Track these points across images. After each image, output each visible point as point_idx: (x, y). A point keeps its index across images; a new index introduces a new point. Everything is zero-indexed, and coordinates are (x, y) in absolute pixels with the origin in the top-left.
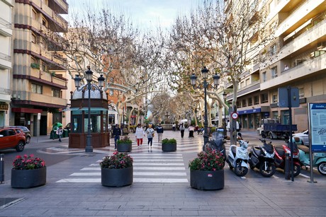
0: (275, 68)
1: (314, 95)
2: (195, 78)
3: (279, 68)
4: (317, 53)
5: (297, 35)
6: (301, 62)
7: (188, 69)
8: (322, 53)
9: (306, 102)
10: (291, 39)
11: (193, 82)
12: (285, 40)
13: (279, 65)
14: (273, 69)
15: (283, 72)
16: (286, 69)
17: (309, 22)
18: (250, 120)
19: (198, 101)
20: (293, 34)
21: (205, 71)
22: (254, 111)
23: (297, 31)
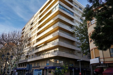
0: (33, 55)
1: (42, 65)
2: (4, 56)
3: (34, 56)
4: (44, 53)
5: (40, 47)
6: (40, 55)
7: (2, 52)
8: (45, 53)
9: (40, 67)
10: (38, 48)
11: (3, 57)
12: (37, 48)
13: (34, 54)
14: (32, 55)
15: (35, 57)
16: (36, 56)
17: (43, 44)
18: (22, 72)
19: (4, 63)
20: (39, 46)
21: (8, 54)
22: (24, 69)
23: (40, 46)
